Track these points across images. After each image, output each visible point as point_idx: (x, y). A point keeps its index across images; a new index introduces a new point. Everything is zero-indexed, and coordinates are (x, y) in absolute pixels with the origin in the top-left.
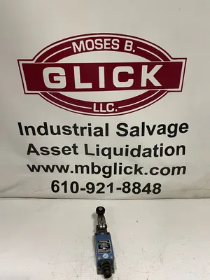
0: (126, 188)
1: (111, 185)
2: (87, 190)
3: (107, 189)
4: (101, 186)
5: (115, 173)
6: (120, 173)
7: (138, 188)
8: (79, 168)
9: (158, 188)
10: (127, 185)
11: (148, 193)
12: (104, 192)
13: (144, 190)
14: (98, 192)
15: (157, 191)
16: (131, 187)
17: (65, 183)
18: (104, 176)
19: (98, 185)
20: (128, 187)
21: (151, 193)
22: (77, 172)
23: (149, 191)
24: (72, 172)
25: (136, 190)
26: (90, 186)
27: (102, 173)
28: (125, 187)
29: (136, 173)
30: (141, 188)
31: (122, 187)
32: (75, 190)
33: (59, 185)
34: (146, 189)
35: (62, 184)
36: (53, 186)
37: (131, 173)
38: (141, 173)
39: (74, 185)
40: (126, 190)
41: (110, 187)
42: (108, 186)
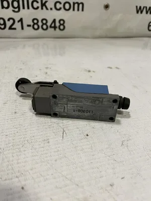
0: (35, 24)
1: (21, 20)
3: (17, 25)
4: (11, 21)
5: (24, 8)
6: (28, 8)
7: (46, 24)
9: (63, 24)
10: (35, 21)
11: (55, 29)
12: (15, 29)
13: (51, 27)
14: (10, 28)
15: (62, 27)
16: (40, 24)
18: (14, 11)
19: (9, 20)
20: (37, 24)
21: (57, 29)
23: (55, 27)
25: (45, 27)
26: (2, 22)
27: (11, 8)
29: (42, 9)
30: (49, 24)
31: (32, 24)
34: (53, 25)
37: (38, 8)
38: (47, 9)
40: (36, 27)
41: (20, 23)
42: (19, 21)
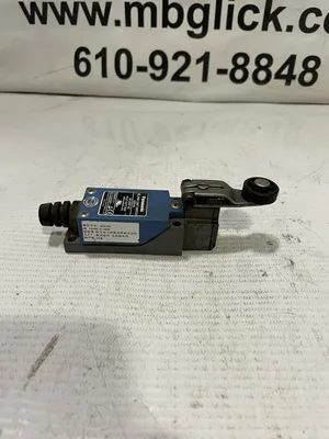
0: (239, 68)
1: (205, 58)
2: (150, 70)
3: (195, 71)
4: (182, 60)
5: (217, 26)
6: (229, 26)
7: (266, 68)
8: (134, 11)
9: (313, 71)
10: (241, 61)
11: (288, 83)
12: (187, 79)
13: (278, 76)
14: (177, 77)
15: (308, 77)
16: (251, 67)
17: (103, 54)
18: (191, 34)
19: (176, 57)
20: (243, 67)
21: (295, 83)
22: (128, 23)
23: (289, 78)
24: (118, 23)
25: (262, 75)
26: (158, 61)
27: (185, 25)
28: (237, 67)
29: (265, 28)
30: (274, 69)
31: (230, 67)
32: (124, 70)
33: (91, 58)
34: (285, 72)
35: (97, 57)
36: (77, 61)
37: (255, 24)
38: (278, 28)
39: (123, 57)
40: (239, 74)
41: (202, 64)
42: (198, 61)
